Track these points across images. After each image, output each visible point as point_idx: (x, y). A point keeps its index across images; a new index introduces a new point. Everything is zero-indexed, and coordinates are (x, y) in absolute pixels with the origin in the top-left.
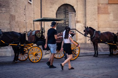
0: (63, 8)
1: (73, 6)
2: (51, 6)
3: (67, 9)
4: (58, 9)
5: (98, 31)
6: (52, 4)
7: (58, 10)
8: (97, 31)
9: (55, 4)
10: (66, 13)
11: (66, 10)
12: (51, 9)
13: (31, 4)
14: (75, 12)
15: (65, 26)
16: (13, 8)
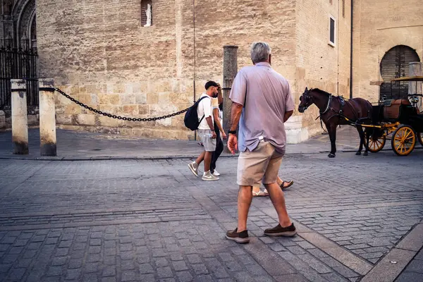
0: (393, 53)
1: (415, 50)
2: (371, 50)
3: (403, 56)
4: (385, 55)
5: (338, 97)
6: (373, 45)
7: (384, 58)
8: (336, 95)
9: (378, 46)
10: (400, 63)
11: (400, 58)
12: (369, 56)
13: (333, 47)
14: (419, 61)
15: (398, 88)
16: (301, 56)
